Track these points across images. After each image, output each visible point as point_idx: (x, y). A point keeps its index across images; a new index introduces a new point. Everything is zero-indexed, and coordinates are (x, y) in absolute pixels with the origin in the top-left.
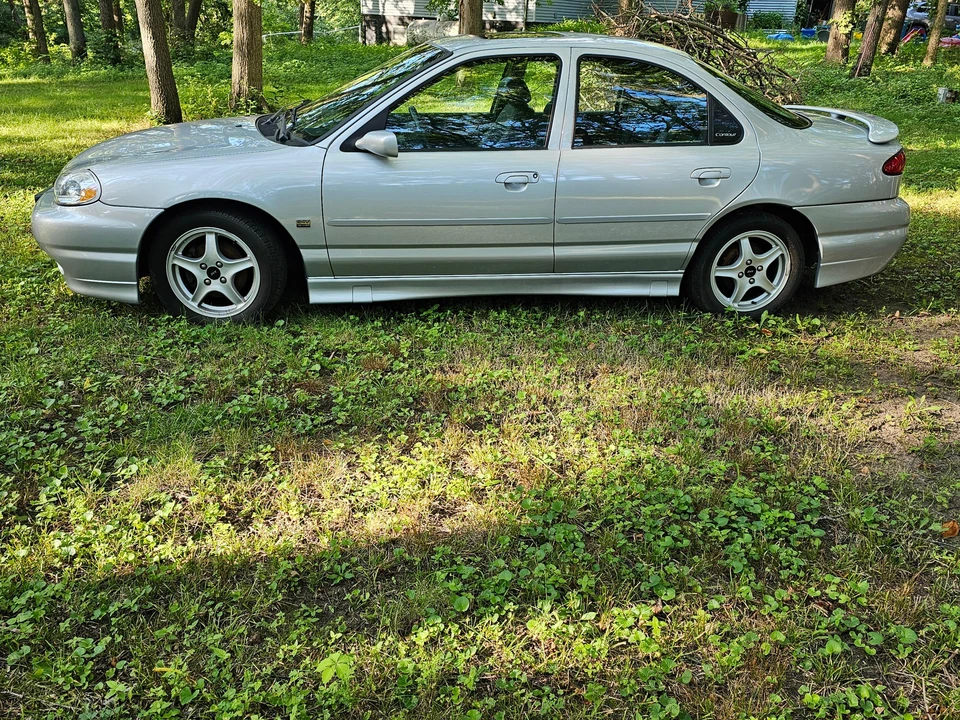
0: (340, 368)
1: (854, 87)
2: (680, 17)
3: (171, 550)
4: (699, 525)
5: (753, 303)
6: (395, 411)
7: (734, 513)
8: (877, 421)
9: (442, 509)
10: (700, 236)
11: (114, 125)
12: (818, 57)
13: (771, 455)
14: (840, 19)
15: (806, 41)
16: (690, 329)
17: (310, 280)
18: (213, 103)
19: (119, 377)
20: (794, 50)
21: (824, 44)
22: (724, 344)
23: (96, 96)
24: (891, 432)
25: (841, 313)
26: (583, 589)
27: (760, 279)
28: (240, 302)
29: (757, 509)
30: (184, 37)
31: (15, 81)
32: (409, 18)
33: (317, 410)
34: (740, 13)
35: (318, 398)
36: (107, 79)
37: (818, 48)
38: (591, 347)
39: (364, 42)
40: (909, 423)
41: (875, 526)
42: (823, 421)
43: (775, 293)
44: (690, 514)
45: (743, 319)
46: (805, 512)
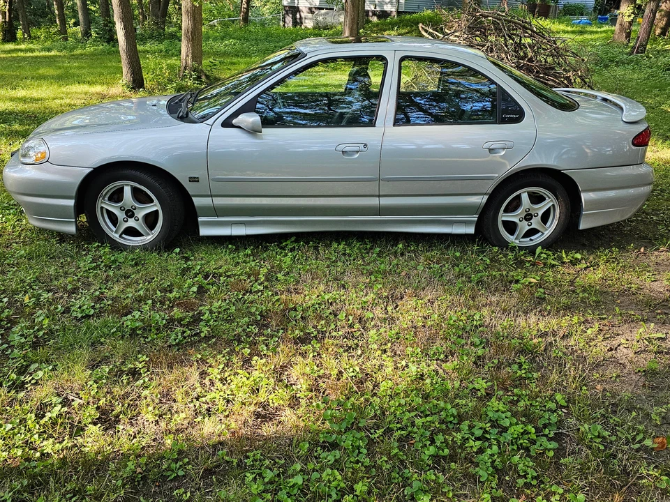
0: (213, 289)
1: (632, 61)
2: (498, 15)
3: (50, 447)
4: (459, 436)
5: (531, 240)
6: (245, 327)
7: (488, 425)
8: (615, 343)
9: (264, 414)
10: (490, 191)
11: (98, 89)
12: (607, 38)
13: (525, 373)
14: (625, 10)
15: (601, 25)
16: (482, 259)
17: (200, 219)
18: (167, 74)
19: (50, 294)
20: (591, 32)
21: (613, 28)
22: (504, 273)
23: (90, 67)
24: (625, 353)
25: (598, 249)
26: (358, 493)
27: (536, 222)
28: (149, 234)
29: (506, 423)
30: (157, 23)
31: (41, 54)
32: (316, 8)
33: (189, 323)
34: (553, 5)
35: (191, 314)
36: (103, 53)
37: (609, 30)
38: (403, 274)
39: (284, 25)
40: (638, 346)
41: (598, 440)
42: (572, 343)
43: (547, 233)
44: (454, 424)
45: (522, 253)
46: (545, 426)
